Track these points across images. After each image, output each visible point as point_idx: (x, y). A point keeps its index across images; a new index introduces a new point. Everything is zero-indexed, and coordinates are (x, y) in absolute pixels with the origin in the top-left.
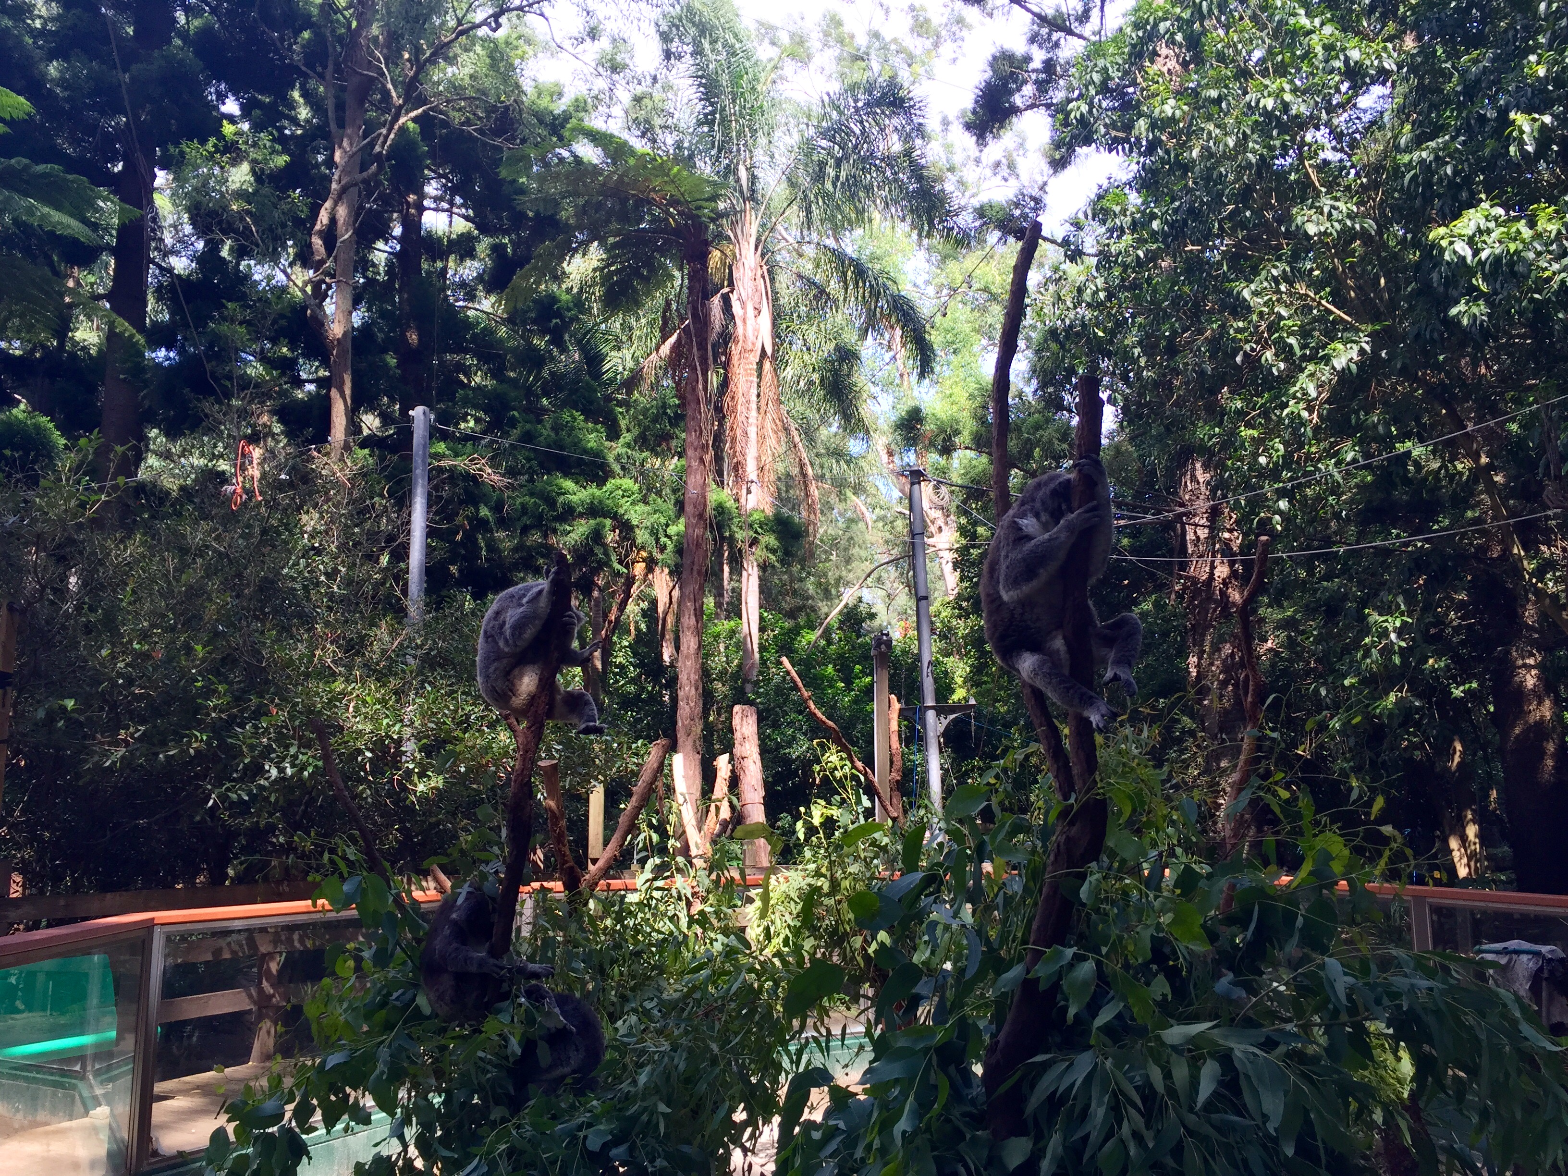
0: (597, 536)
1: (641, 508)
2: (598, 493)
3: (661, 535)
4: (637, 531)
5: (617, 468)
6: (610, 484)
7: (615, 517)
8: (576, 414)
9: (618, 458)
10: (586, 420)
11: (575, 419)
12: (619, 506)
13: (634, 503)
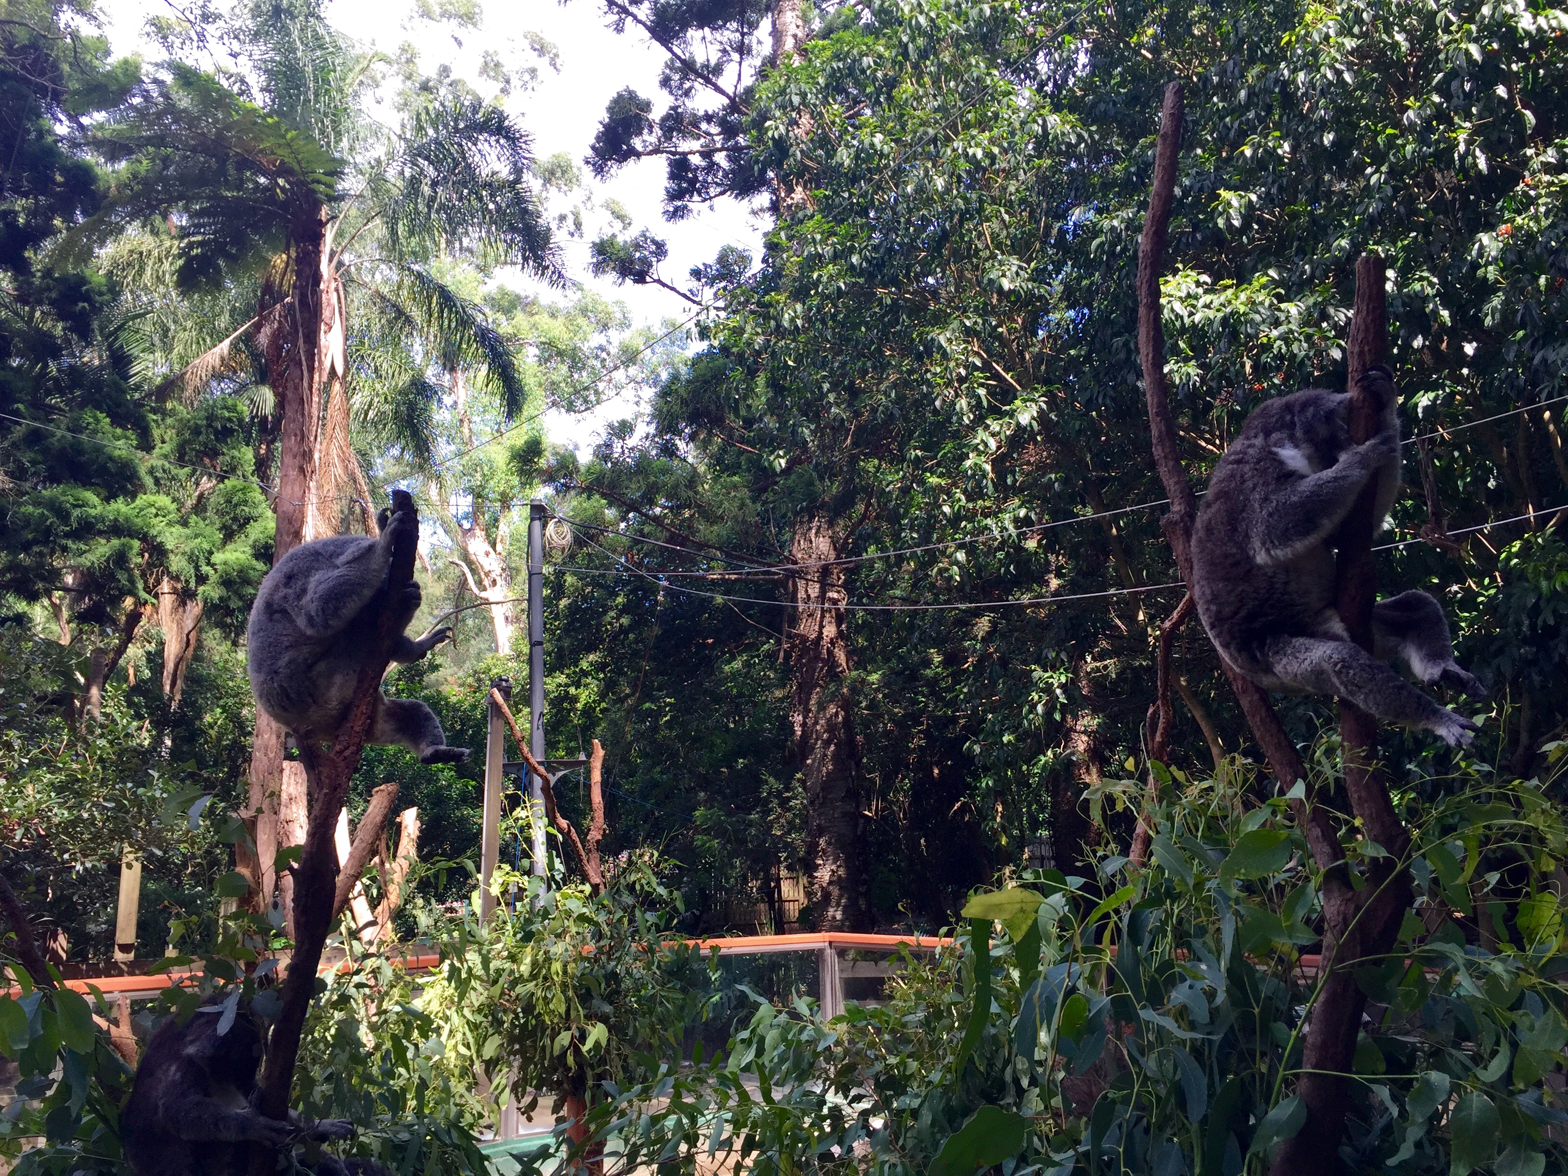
0: (120, 558)
1: (177, 530)
2: (124, 509)
3: (202, 562)
4: (172, 557)
5: (149, 481)
6: (142, 500)
7: (144, 538)
8: (101, 416)
9: (151, 471)
10: (112, 424)
11: (98, 421)
12: (149, 526)
13: (170, 524)
